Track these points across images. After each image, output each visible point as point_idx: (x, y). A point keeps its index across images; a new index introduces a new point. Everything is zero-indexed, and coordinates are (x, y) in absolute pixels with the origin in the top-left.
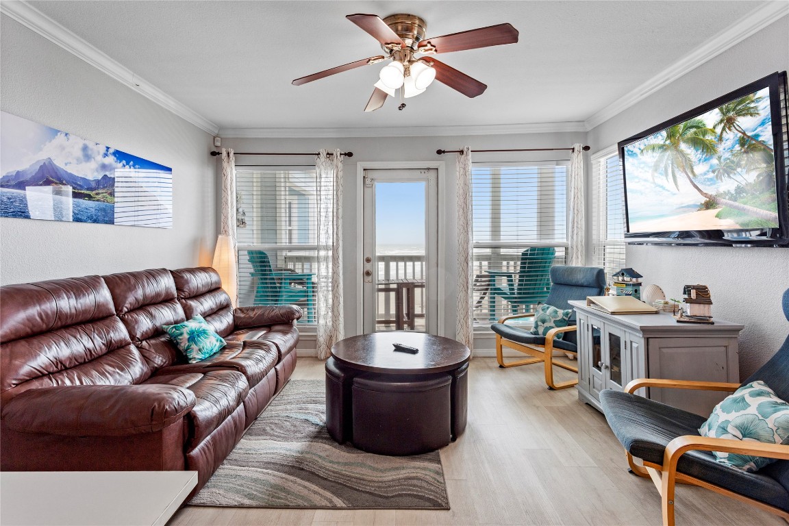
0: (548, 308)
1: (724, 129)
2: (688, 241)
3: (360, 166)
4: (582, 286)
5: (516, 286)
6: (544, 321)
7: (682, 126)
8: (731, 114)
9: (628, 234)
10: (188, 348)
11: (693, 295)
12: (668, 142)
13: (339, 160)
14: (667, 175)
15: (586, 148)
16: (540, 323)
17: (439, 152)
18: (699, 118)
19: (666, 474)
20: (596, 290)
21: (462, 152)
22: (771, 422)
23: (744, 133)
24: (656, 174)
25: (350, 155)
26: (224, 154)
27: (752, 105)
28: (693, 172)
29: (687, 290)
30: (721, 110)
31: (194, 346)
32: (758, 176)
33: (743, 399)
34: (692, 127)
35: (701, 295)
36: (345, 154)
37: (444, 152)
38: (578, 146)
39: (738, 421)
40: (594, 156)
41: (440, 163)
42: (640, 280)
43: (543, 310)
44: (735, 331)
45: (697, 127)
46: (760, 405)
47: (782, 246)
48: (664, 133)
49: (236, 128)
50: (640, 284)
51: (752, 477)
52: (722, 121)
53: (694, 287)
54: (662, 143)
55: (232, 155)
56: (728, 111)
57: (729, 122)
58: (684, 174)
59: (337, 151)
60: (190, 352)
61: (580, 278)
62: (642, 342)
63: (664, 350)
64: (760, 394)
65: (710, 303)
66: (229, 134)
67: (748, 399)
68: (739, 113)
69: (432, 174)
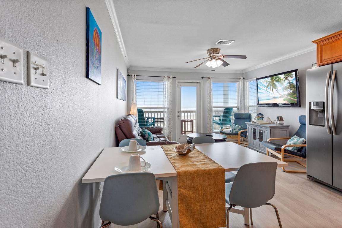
0: (236, 126)
1: (285, 79)
2: (269, 106)
3: (177, 81)
4: (244, 119)
5: (221, 119)
6: (235, 129)
7: (275, 77)
8: (287, 76)
9: (258, 104)
10: (148, 137)
11: (279, 119)
12: (271, 81)
13: (171, 79)
14: (270, 89)
15: (244, 78)
16: (234, 130)
17: (202, 78)
18: (279, 76)
19: (282, 154)
20: (249, 120)
21: (209, 78)
22: (299, 141)
23: (290, 81)
24: (267, 89)
25: (175, 77)
26: (133, 76)
27: (292, 75)
28: (277, 89)
29: (278, 118)
30: (285, 75)
31: (150, 137)
32: (293, 91)
33: (293, 139)
34: (277, 78)
35: (281, 119)
36: (173, 77)
37: (204, 78)
38: (242, 78)
39: (293, 142)
40: (246, 81)
41: (202, 81)
42: (263, 116)
43: (234, 126)
44: (288, 127)
45: (279, 78)
46: (297, 139)
47: (293, 107)
48: (270, 78)
49: (136, 67)
50: (263, 117)
51: (296, 152)
52: (285, 78)
53: (280, 117)
54: (269, 80)
55: (135, 76)
56: (286, 76)
57: (286, 78)
58: (275, 89)
59: (171, 77)
60: (149, 139)
61: (244, 117)
62: (269, 130)
63: (274, 132)
64: (296, 137)
65: (283, 120)
66: (133, 69)
67: (294, 138)
68: (289, 76)
69: (199, 84)
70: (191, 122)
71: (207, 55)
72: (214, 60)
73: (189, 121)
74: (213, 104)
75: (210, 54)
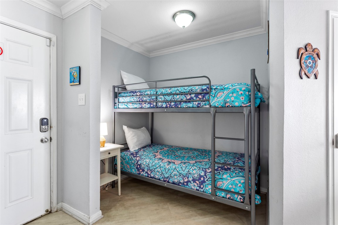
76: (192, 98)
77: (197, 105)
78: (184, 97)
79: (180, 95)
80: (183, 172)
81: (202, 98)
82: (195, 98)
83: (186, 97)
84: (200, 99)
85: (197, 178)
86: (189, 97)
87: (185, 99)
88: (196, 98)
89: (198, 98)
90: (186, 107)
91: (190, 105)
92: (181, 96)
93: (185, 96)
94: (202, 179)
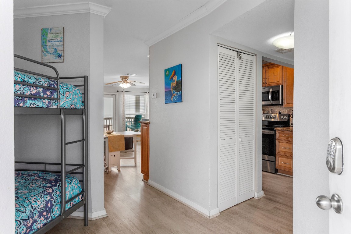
17: (117, 91)
21: (123, 92)
37: (119, 91)
38: (147, 92)
41: (117, 94)
69: (115, 96)
70: (108, 128)
71: (120, 80)
72: (125, 84)
73: (105, 127)
74: (126, 113)
75: (122, 79)
76: (38, 93)
77: (47, 105)
78: (28, 90)
79: (21, 86)
80: (24, 215)
81: (50, 96)
82: (42, 94)
83: (30, 90)
84: (48, 96)
85: (44, 209)
86: (34, 92)
87: (28, 93)
88: (44, 94)
89: (46, 94)
90: (35, 106)
91: (40, 104)
92: (23, 87)
93: (29, 88)
94: (49, 205)
